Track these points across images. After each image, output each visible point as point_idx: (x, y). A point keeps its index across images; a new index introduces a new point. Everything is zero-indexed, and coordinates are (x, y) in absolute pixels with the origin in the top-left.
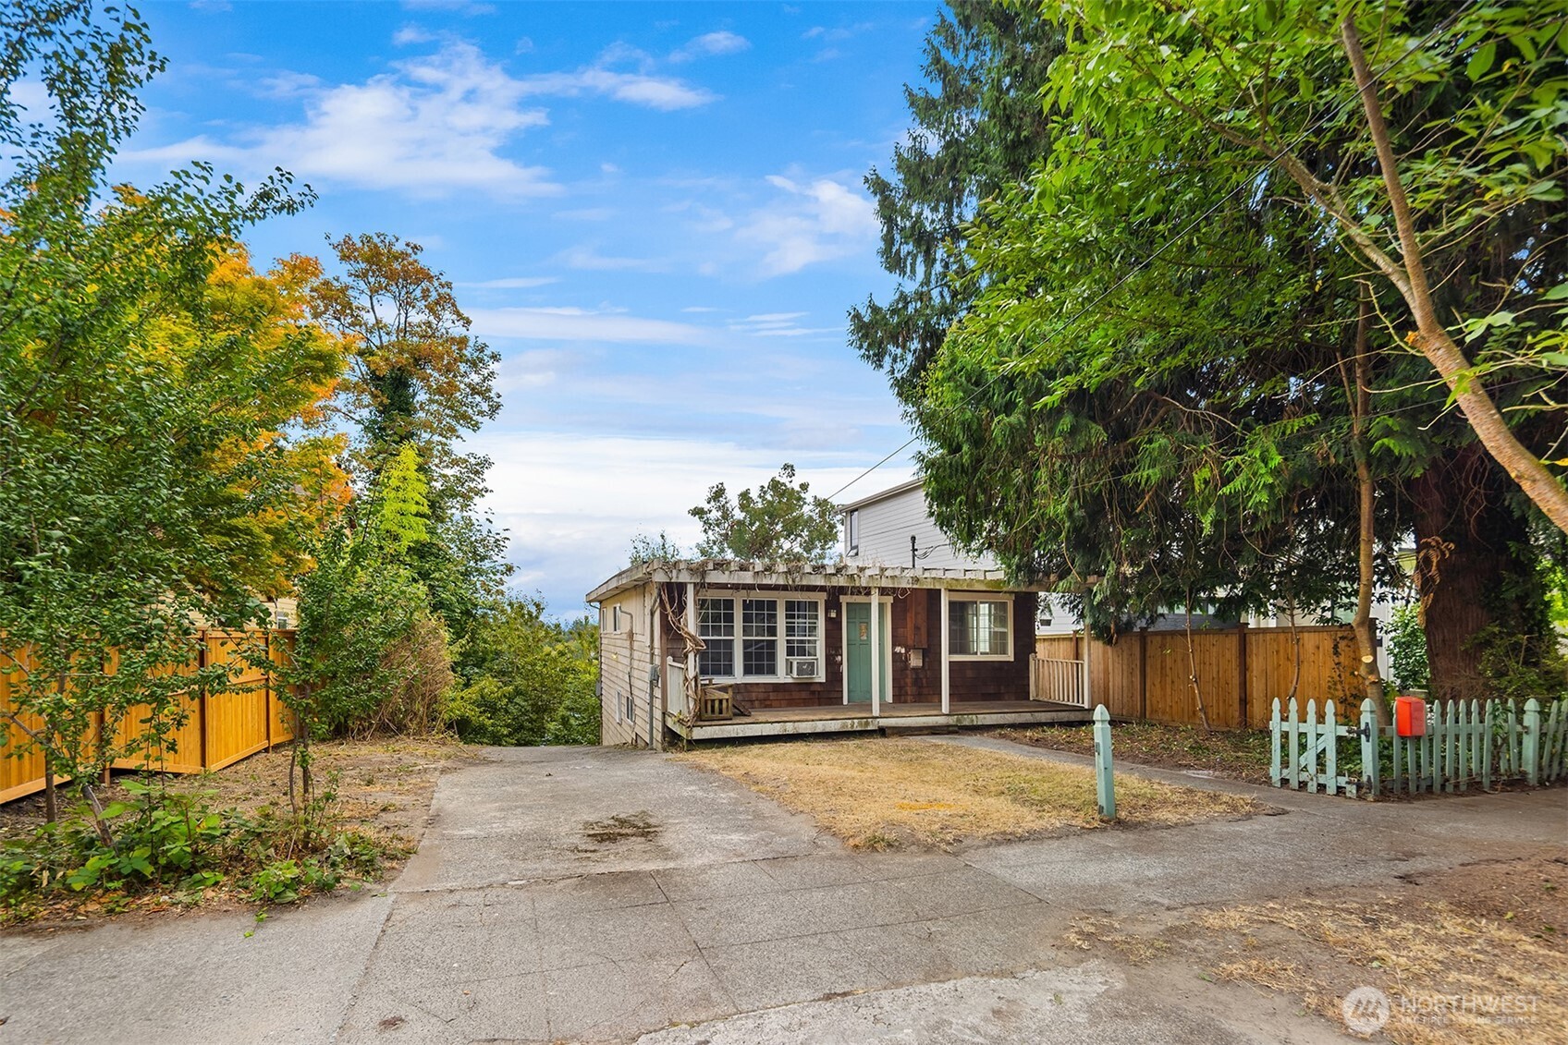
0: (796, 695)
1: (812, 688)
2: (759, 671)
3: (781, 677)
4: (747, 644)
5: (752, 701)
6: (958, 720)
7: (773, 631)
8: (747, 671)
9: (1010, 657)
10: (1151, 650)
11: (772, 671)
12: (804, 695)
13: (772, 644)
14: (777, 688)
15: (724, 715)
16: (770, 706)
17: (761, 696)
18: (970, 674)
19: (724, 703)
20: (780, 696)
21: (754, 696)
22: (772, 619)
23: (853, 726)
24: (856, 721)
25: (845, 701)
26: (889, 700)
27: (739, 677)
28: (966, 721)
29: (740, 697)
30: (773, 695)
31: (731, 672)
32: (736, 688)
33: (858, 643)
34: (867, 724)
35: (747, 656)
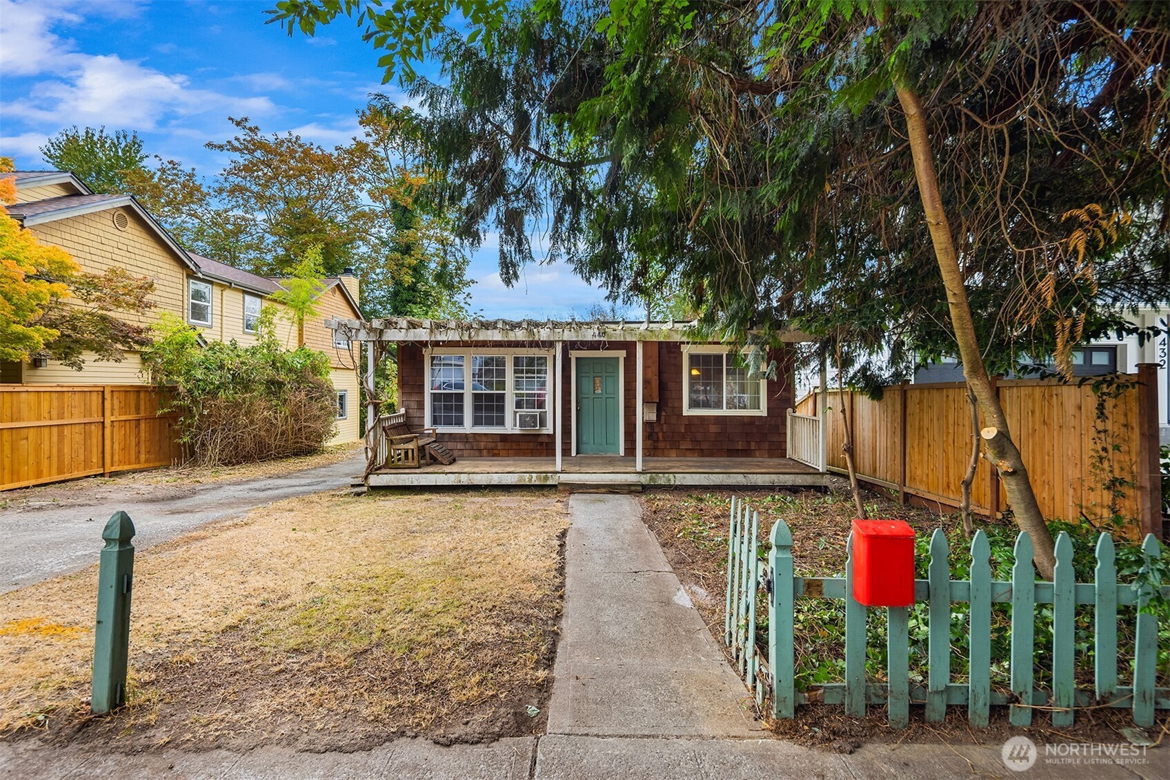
0: (524, 446)
1: (540, 439)
2: (489, 422)
3: (511, 427)
4: (477, 397)
5: (480, 450)
6: (651, 479)
7: (502, 385)
8: (477, 422)
9: (763, 411)
10: (912, 407)
11: (501, 422)
12: (531, 446)
13: (501, 398)
14: (504, 438)
15: (410, 463)
16: (497, 455)
17: (490, 445)
18: (713, 429)
19: (410, 452)
20: (508, 446)
21: (482, 445)
22: (502, 373)
23: (530, 480)
24: (534, 475)
25: (574, 454)
26: (622, 453)
27: (468, 427)
28: (662, 480)
29: (468, 446)
30: (500, 445)
31: (460, 422)
32: (465, 438)
33: (592, 396)
34: (546, 478)
35: (477, 408)
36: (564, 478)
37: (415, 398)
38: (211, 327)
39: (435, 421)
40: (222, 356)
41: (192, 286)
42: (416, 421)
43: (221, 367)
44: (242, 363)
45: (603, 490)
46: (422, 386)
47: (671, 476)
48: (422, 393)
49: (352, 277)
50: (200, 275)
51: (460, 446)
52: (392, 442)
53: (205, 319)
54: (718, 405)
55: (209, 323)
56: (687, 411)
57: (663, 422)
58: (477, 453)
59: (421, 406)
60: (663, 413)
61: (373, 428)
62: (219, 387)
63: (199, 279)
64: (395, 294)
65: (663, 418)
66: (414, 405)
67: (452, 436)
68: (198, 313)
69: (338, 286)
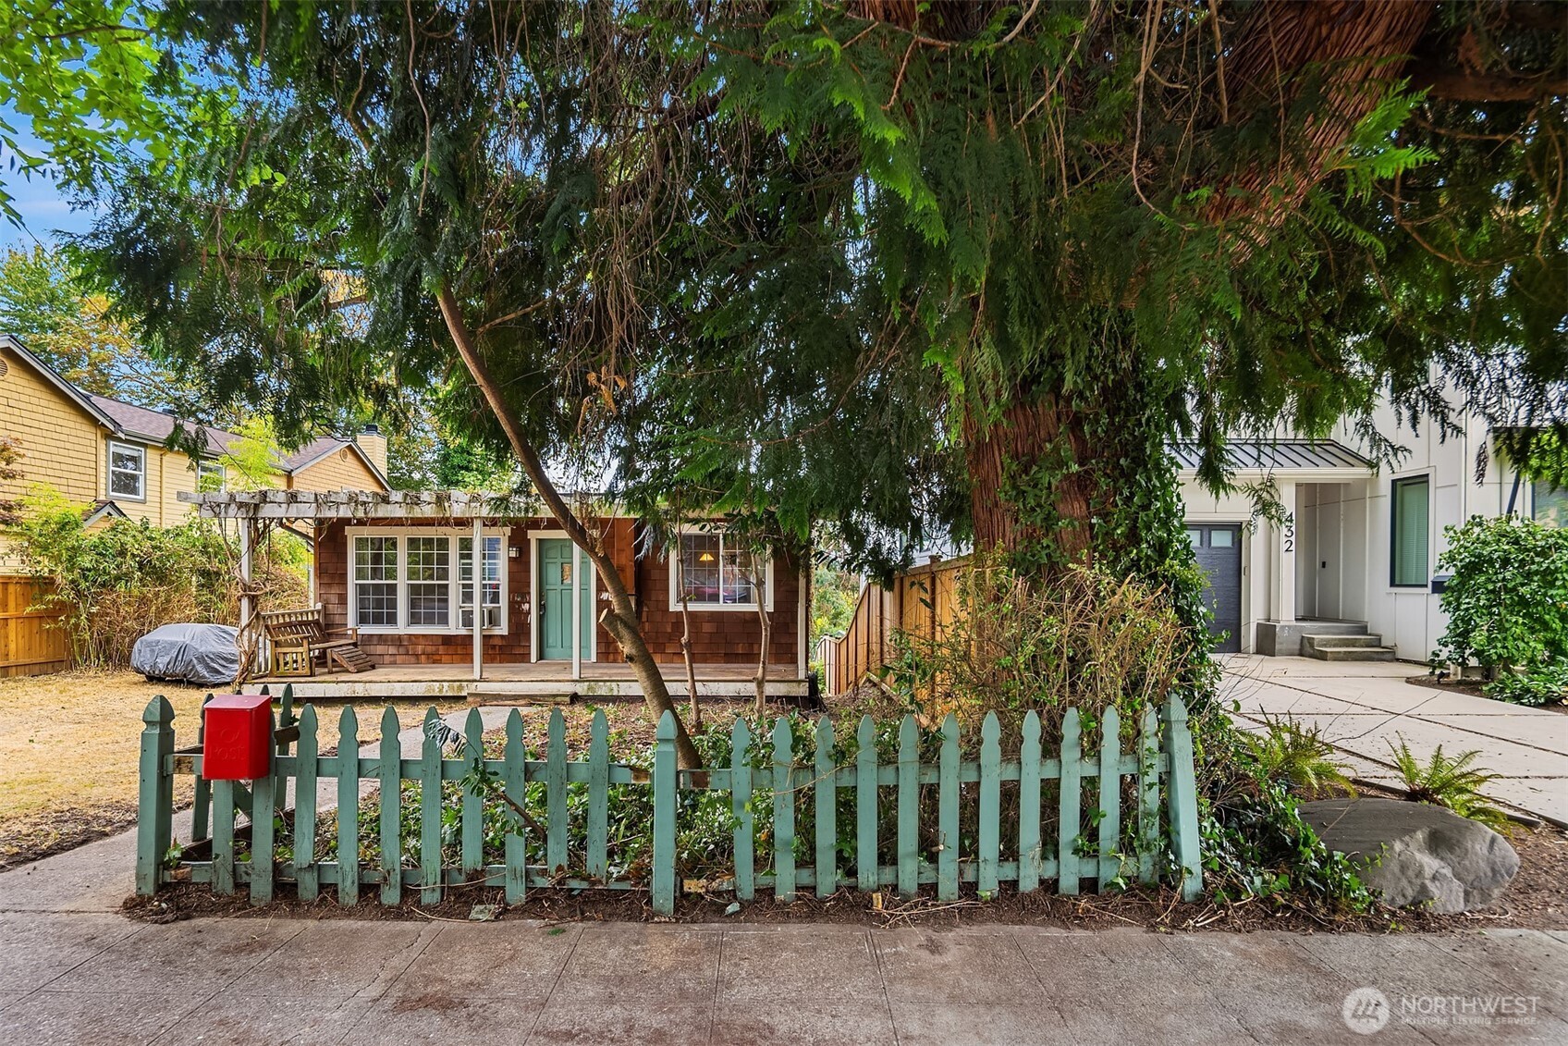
1: (492, 642)
2: (429, 620)
3: (455, 627)
4: (414, 589)
5: (417, 655)
6: (591, 688)
7: (444, 574)
8: (414, 619)
9: (766, 606)
11: (444, 619)
14: (449, 640)
15: (300, 671)
16: (439, 662)
17: (429, 649)
19: (300, 657)
20: (451, 649)
21: (419, 649)
22: (444, 559)
23: (441, 691)
24: (445, 684)
25: (534, 658)
26: (594, 659)
27: (402, 627)
28: (602, 690)
29: (402, 650)
30: (442, 649)
31: (392, 619)
32: (397, 640)
33: (559, 587)
34: (460, 688)
35: (413, 604)
36: (483, 688)
37: (336, 590)
38: (144, 502)
39: (363, 619)
40: (124, 539)
41: (112, 449)
42: (337, 620)
43: (122, 553)
44: (154, 548)
45: (523, 702)
46: (345, 574)
47: (614, 684)
48: (345, 584)
49: (375, 435)
50: (123, 436)
51: (392, 650)
52: (277, 644)
53: (134, 491)
54: (714, 598)
55: (141, 497)
56: (675, 606)
57: (644, 619)
58: (413, 659)
59: (343, 600)
60: (645, 609)
61: (248, 625)
62: (118, 578)
63: (119, 440)
64: (446, 458)
65: (644, 615)
66: (334, 599)
67: (382, 639)
68: (126, 484)
69: (350, 447)
